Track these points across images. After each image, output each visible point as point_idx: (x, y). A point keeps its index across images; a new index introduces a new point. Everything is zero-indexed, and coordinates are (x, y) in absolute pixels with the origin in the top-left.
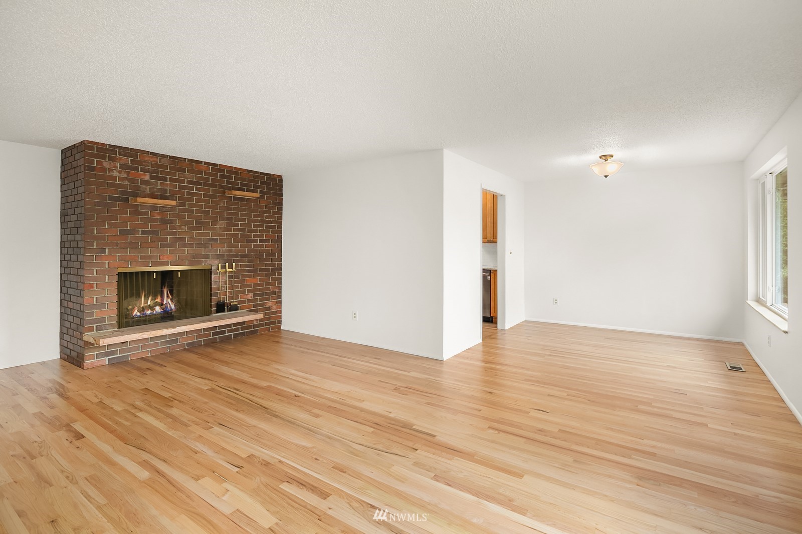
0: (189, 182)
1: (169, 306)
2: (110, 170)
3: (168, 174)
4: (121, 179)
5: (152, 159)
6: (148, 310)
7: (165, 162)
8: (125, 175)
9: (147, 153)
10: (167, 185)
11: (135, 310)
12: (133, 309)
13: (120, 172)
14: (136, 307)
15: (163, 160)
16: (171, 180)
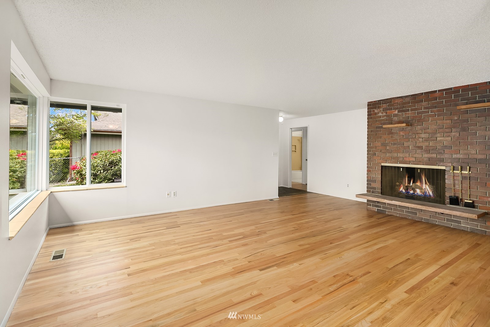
0: (425, 108)
1: (427, 192)
2: (378, 113)
3: (410, 106)
4: (383, 116)
5: (399, 101)
6: (411, 190)
7: (407, 100)
8: (385, 114)
9: (397, 98)
10: (409, 114)
11: (401, 187)
12: (400, 186)
13: (382, 113)
14: (402, 185)
15: (406, 99)
16: (412, 110)
